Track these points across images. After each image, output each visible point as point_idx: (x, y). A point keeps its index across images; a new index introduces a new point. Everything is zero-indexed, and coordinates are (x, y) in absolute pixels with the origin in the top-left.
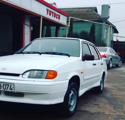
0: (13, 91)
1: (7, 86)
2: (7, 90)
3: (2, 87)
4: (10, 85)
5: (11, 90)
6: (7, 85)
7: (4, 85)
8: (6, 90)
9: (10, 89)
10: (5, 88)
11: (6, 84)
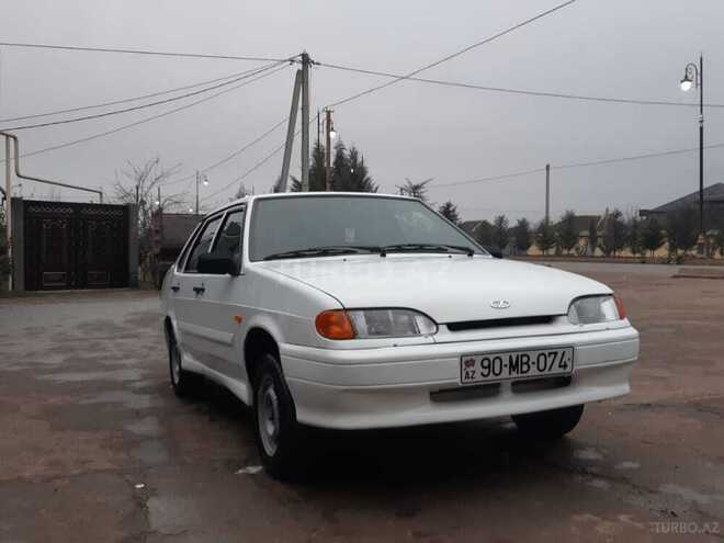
0: (568, 369)
1: (549, 360)
2: (550, 369)
3: (533, 363)
4: (560, 352)
5: (562, 370)
6: (550, 354)
7: (542, 358)
8: (546, 372)
9: (560, 366)
10: (542, 367)
11: (547, 353)
